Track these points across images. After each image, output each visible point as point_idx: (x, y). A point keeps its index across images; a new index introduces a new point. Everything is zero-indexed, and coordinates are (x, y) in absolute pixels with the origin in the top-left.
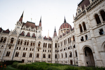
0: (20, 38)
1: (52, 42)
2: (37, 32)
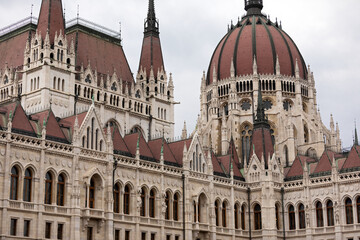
0: (119, 175)
1: (249, 192)
2: (150, 119)
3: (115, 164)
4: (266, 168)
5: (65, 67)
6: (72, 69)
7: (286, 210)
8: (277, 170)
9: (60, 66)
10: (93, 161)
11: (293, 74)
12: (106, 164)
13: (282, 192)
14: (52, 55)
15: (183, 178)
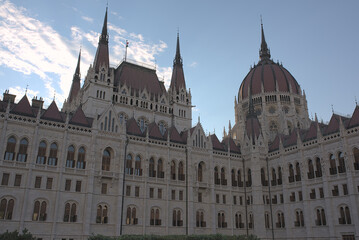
0: (131, 149)
1: (243, 161)
2: (173, 116)
3: (127, 141)
4: (254, 144)
5: (106, 84)
6: (112, 85)
7: (270, 172)
8: (263, 145)
9: (102, 83)
10: (109, 139)
11: (289, 90)
12: (120, 141)
13: (267, 159)
14: (96, 77)
15: (186, 151)
